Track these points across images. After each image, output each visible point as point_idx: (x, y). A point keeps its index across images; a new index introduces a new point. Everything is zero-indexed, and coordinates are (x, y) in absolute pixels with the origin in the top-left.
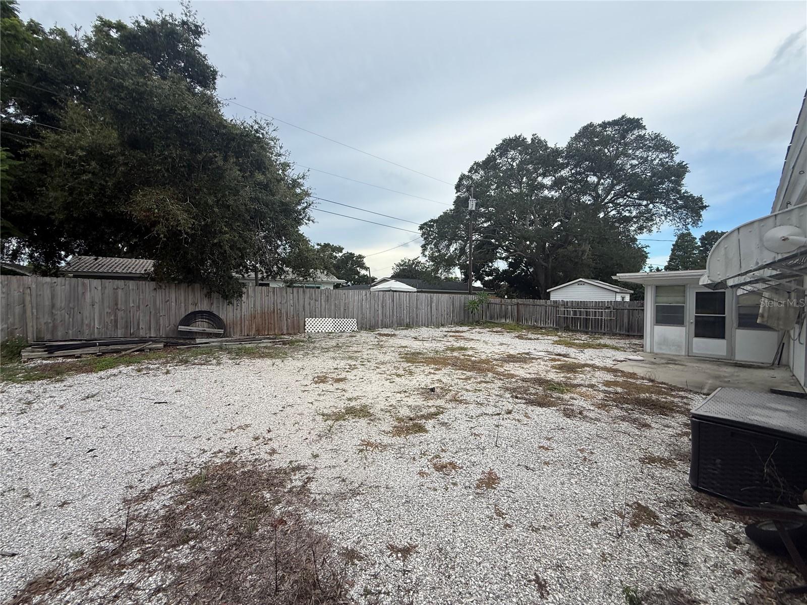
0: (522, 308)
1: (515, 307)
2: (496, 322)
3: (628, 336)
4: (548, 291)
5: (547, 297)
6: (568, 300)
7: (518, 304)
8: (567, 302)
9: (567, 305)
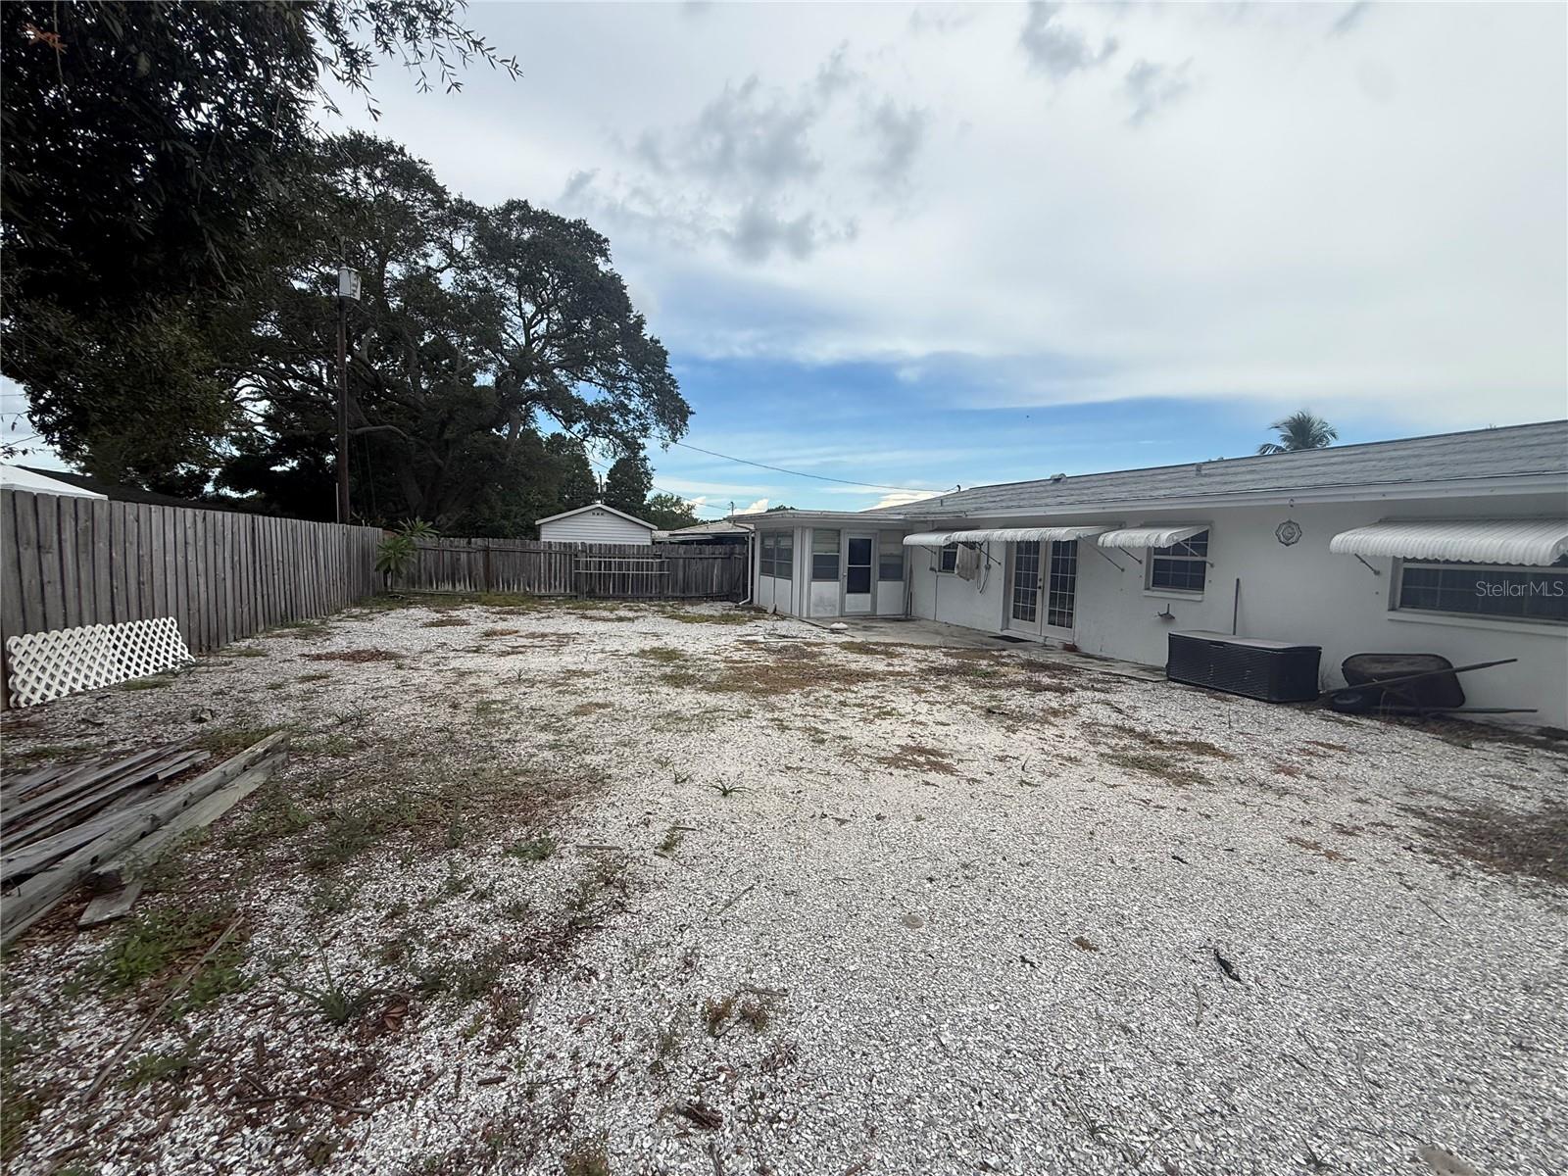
0: (497, 561)
1: (480, 557)
2: (423, 590)
3: (683, 599)
4: (537, 523)
5: (534, 533)
6: (593, 542)
7: (486, 550)
8: (591, 545)
9: (591, 551)
